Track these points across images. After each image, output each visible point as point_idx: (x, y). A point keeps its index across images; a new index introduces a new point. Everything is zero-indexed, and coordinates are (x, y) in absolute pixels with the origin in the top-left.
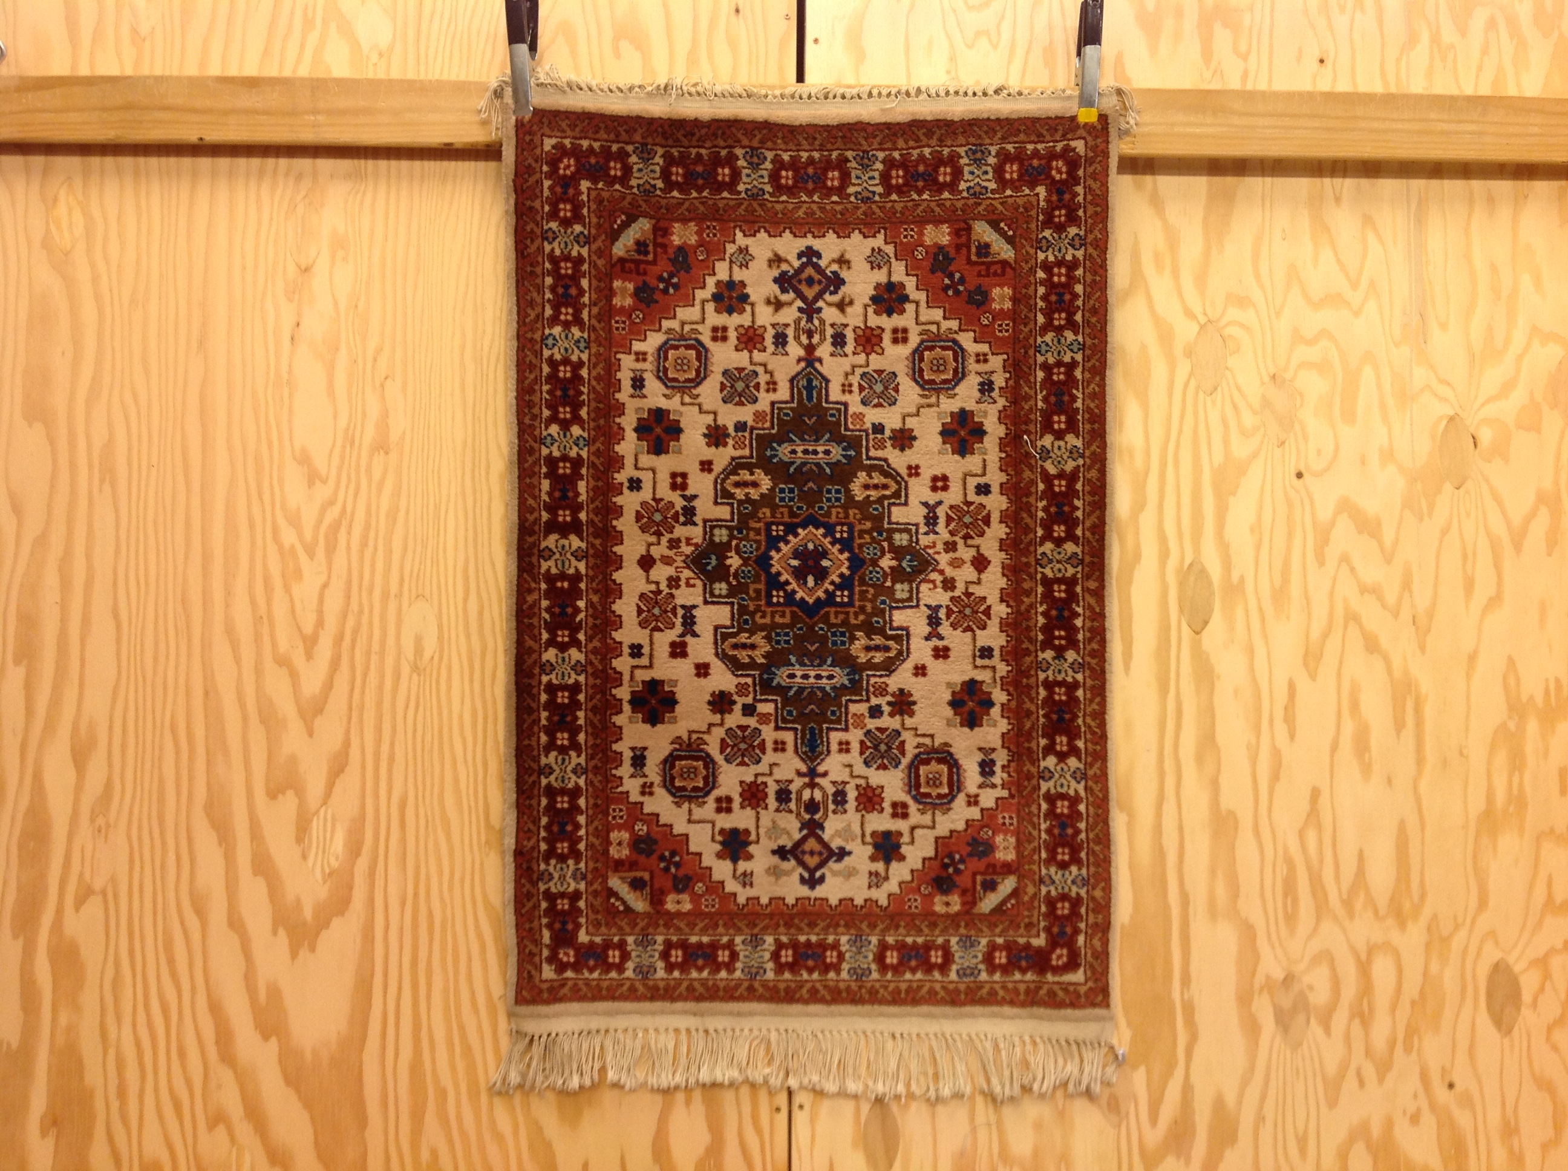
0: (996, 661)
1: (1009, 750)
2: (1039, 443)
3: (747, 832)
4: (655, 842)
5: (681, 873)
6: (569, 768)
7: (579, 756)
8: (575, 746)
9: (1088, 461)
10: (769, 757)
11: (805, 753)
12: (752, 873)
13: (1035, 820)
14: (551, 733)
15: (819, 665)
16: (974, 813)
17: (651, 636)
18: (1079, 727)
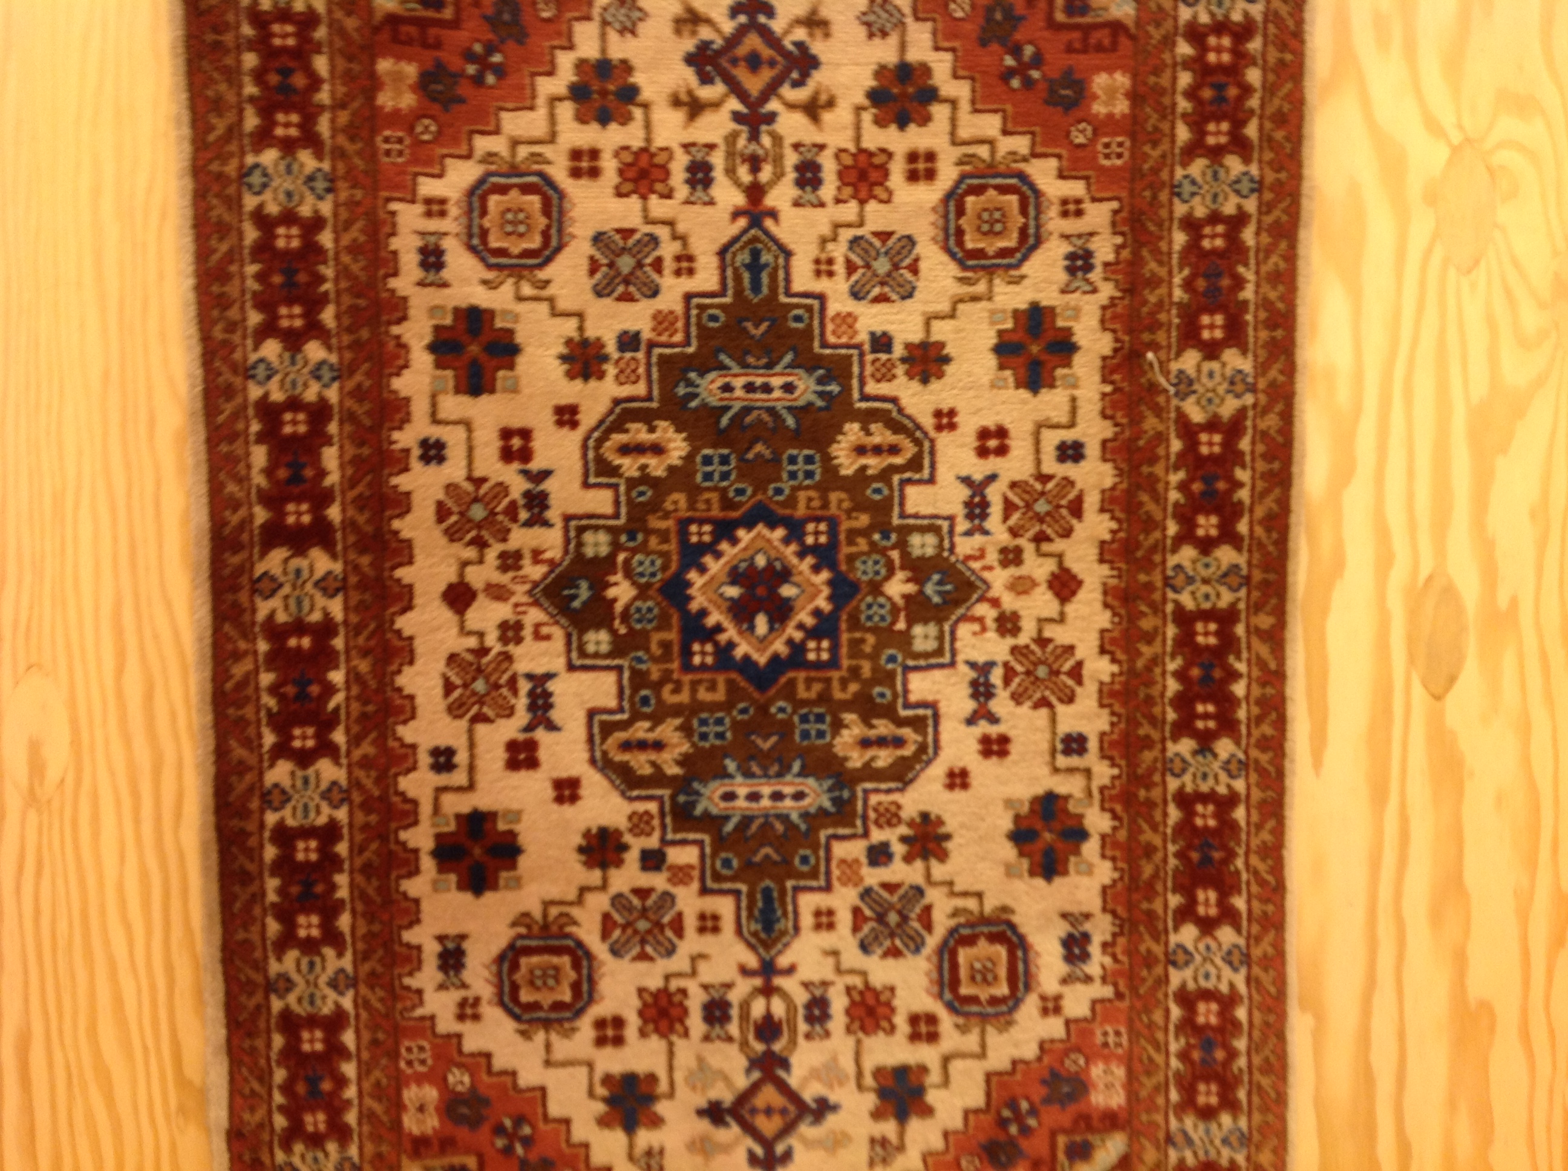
0: (1092, 758)
1: (1114, 913)
2: (1174, 366)
3: (652, 1078)
4: (486, 1102)
5: (533, 1157)
6: (323, 980)
7: (340, 954)
8: (332, 937)
9: (1263, 399)
10: (691, 943)
11: (755, 934)
12: (661, 1152)
13: (1160, 1036)
14: (286, 915)
15: (780, 775)
16: (1054, 1028)
17: (471, 733)
18: (1238, 873)
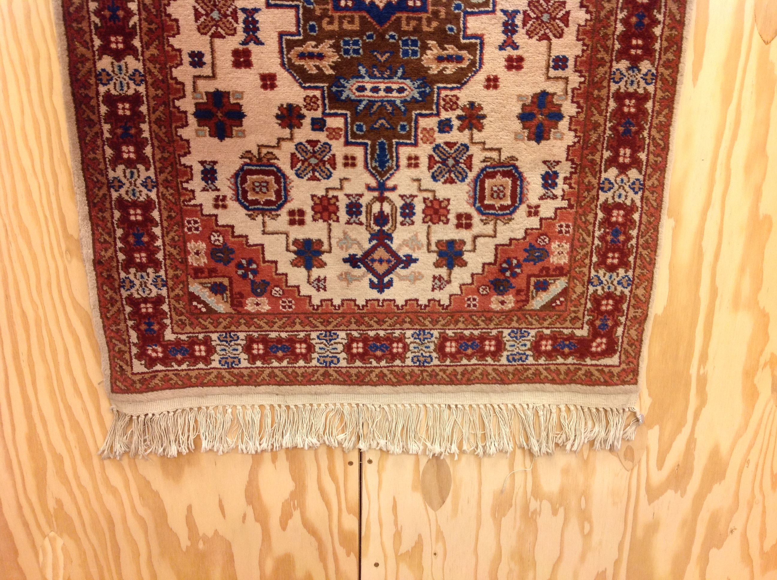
0: (569, 72)
1: (572, 161)
3: (320, 242)
4: (232, 251)
5: (258, 280)
6: (139, 182)
7: (147, 169)
8: (142, 159)
10: (340, 172)
11: (375, 168)
12: (325, 279)
13: (590, 228)
14: (116, 146)
15: (390, 77)
16: (534, 222)
17: (211, 43)
18: (644, 138)
